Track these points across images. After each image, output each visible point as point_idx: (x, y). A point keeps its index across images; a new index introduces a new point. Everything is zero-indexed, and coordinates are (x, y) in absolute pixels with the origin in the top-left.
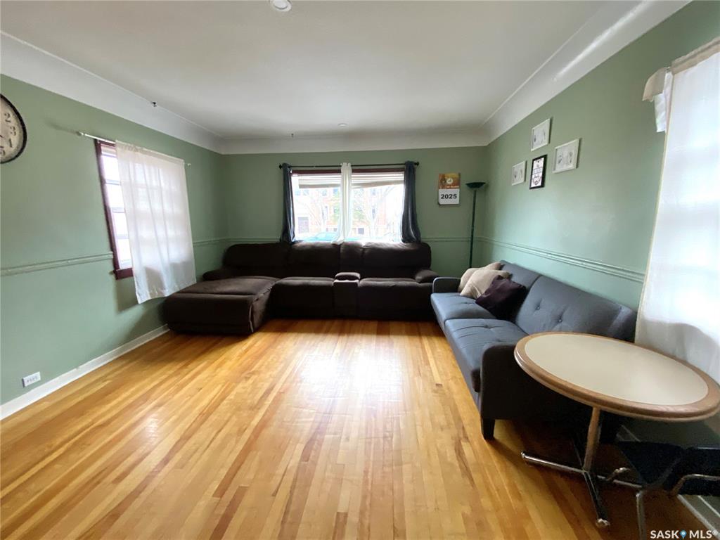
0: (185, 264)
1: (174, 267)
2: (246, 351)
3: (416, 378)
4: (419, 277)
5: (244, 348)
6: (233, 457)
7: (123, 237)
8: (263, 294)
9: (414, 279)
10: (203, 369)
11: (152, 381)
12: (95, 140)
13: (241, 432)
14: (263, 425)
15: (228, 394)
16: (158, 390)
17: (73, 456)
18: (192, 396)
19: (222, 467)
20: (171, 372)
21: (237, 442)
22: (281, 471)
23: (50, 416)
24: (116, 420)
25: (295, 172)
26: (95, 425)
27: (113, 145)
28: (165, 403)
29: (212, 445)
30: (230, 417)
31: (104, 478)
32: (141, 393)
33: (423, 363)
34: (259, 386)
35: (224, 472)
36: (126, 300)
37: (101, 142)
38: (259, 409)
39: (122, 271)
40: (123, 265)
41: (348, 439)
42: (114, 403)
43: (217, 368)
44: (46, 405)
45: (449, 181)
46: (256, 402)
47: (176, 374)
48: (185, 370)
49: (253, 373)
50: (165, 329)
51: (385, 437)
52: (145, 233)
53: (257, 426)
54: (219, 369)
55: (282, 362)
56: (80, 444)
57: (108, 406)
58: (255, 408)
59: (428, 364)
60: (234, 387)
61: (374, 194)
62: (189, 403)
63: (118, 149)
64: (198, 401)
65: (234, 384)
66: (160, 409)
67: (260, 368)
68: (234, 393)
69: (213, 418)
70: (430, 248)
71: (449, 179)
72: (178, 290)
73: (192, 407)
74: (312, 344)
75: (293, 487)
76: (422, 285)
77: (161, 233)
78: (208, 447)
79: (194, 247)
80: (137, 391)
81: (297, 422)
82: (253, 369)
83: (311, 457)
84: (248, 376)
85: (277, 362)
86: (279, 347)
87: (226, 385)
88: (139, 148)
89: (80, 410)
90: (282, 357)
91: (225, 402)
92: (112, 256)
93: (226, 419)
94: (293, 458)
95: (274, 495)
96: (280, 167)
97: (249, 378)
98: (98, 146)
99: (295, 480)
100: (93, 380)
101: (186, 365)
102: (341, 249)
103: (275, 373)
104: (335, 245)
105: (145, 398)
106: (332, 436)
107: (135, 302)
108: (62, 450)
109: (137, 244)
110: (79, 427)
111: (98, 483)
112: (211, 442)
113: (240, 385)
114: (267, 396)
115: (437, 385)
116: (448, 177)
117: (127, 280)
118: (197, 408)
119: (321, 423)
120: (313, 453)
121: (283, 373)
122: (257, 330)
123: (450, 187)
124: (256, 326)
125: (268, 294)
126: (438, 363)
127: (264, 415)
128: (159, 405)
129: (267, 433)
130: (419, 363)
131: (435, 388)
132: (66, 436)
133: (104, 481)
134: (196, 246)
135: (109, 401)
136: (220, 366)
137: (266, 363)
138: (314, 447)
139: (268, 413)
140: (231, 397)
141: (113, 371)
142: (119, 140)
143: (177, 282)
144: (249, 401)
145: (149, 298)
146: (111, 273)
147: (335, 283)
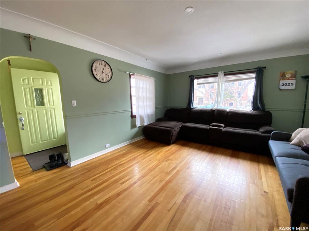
0: (152, 115)
1: (148, 115)
2: (168, 150)
3: (251, 185)
4: (262, 130)
5: (168, 149)
6: (157, 189)
7: (134, 105)
8: (177, 129)
9: (258, 131)
10: (153, 153)
11: (138, 153)
12: (130, 74)
13: (161, 181)
14: (169, 181)
15: (159, 165)
16: (138, 157)
17: (112, 172)
18: (148, 162)
19: (152, 192)
20: (143, 152)
21: (159, 184)
22: (173, 202)
23: (110, 158)
24: (125, 164)
25: (196, 78)
26: (120, 164)
27: (134, 75)
28: (139, 162)
29: (150, 183)
30: (159, 174)
31: (119, 181)
32: (133, 157)
33: (257, 177)
34: (171, 165)
35: (153, 194)
36: (133, 126)
37: (131, 74)
38: (169, 174)
39: (133, 116)
40: (134, 114)
41: (205, 201)
42: (126, 158)
43: (157, 154)
44: (109, 154)
45: (288, 76)
46: (168, 172)
47: (144, 153)
48: (147, 153)
49: (169, 160)
50: (144, 137)
51: (225, 208)
52: (141, 104)
53: (167, 181)
54: (158, 155)
55: (181, 158)
56: (115, 169)
57: (125, 159)
58: (168, 173)
59: (261, 179)
60: (162, 163)
61: (240, 85)
62: (146, 165)
63: (136, 76)
64: (149, 164)
65: (162, 162)
66: (138, 164)
67: (172, 158)
68: (161, 165)
69: (153, 172)
70: (272, 114)
71: (288, 75)
72: (149, 124)
73: (147, 166)
74: (195, 154)
75: (176, 211)
76: (263, 134)
77: (145, 104)
78: (149, 183)
79: (155, 109)
80: (133, 156)
81: (183, 185)
82: (169, 158)
83: (186, 202)
84: (167, 160)
85: (179, 157)
86: (181, 152)
87: (159, 162)
88: (141, 75)
89: (117, 158)
90: (182, 156)
91: (158, 168)
92: (131, 111)
93: (157, 174)
94: (179, 199)
95: (169, 211)
96: (190, 77)
97: (168, 161)
98: (130, 75)
99: (178, 209)
100: (122, 149)
101: (147, 151)
102: (215, 112)
103: (177, 162)
104: (212, 110)
105: (134, 159)
106: (198, 197)
107: (136, 127)
108: (110, 169)
109: (138, 107)
110: (115, 163)
111: (117, 182)
112: (151, 181)
113: (164, 163)
114: (173, 170)
115: (265, 192)
116: (287, 74)
117: (134, 119)
118: (148, 167)
119: (193, 189)
120: (187, 201)
121: (181, 163)
122: (173, 143)
123: (288, 79)
124: (173, 141)
125: (179, 129)
126: (268, 180)
127: (170, 178)
128: (137, 163)
129: (171, 185)
130: (255, 177)
131: (263, 193)
132: (112, 165)
133: (119, 182)
134: (156, 108)
135: (124, 157)
136: (158, 154)
137: (175, 157)
138: (189, 198)
139: (172, 177)
140: (160, 166)
141: (128, 148)
142: (136, 73)
143: (149, 121)
144: (166, 170)
145: (140, 125)
146: (130, 116)
147: (210, 128)
